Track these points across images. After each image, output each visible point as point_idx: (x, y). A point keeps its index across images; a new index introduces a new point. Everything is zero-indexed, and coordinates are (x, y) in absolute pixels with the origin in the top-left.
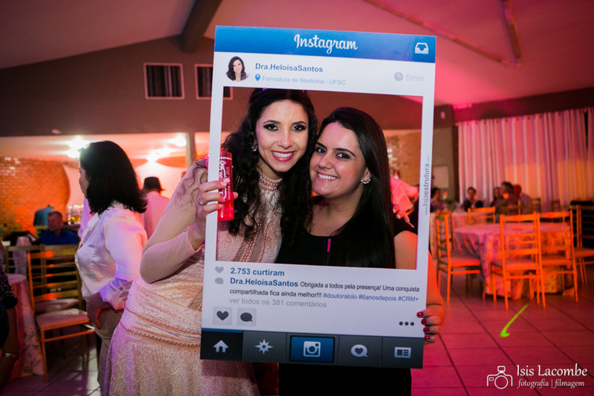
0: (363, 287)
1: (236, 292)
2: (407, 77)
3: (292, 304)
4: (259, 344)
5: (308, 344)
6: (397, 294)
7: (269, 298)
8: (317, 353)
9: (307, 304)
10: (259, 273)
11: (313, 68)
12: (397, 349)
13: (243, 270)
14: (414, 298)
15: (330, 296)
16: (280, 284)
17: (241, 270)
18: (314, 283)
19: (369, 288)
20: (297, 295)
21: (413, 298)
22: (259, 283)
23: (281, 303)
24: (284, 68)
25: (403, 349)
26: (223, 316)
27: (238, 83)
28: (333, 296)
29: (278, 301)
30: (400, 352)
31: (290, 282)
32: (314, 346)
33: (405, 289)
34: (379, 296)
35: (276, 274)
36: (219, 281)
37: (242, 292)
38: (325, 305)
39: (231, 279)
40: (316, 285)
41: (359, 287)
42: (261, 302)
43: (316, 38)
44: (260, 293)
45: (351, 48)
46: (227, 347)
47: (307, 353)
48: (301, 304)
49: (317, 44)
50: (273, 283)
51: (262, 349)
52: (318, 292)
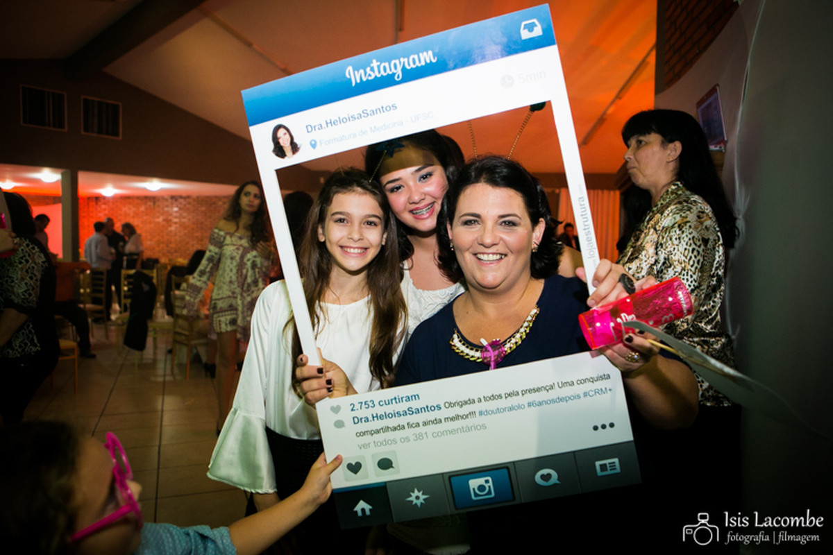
0: (530, 391)
1: (364, 433)
2: (519, 78)
3: (440, 434)
4: (411, 496)
5: (474, 483)
6: (579, 389)
7: (408, 432)
8: (489, 493)
9: (459, 431)
10: (387, 403)
11: (382, 108)
12: (598, 464)
13: (365, 404)
14: (606, 389)
15: (487, 413)
16: (418, 411)
17: (363, 404)
18: (462, 400)
19: (538, 390)
20: (443, 421)
21: (604, 389)
22: (390, 416)
23: (425, 436)
24: (345, 120)
25: (607, 462)
26: (355, 468)
27: (291, 160)
28: (493, 412)
29: (420, 435)
30: (603, 467)
31: (430, 406)
32: (484, 483)
33: (589, 381)
34: (555, 397)
35: (408, 399)
36: (339, 424)
37: (372, 433)
38: (484, 427)
39: (354, 418)
40: (466, 403)
41: (524, 392)
42: (399, 442)
43: (375, 64)
44: (395, 429)
46: (371, 507)
47: (476, 495)
48: (452, 432)
49: (379, 72)
50: (408, 412)
51: (415, 501)
52: (471, 411)
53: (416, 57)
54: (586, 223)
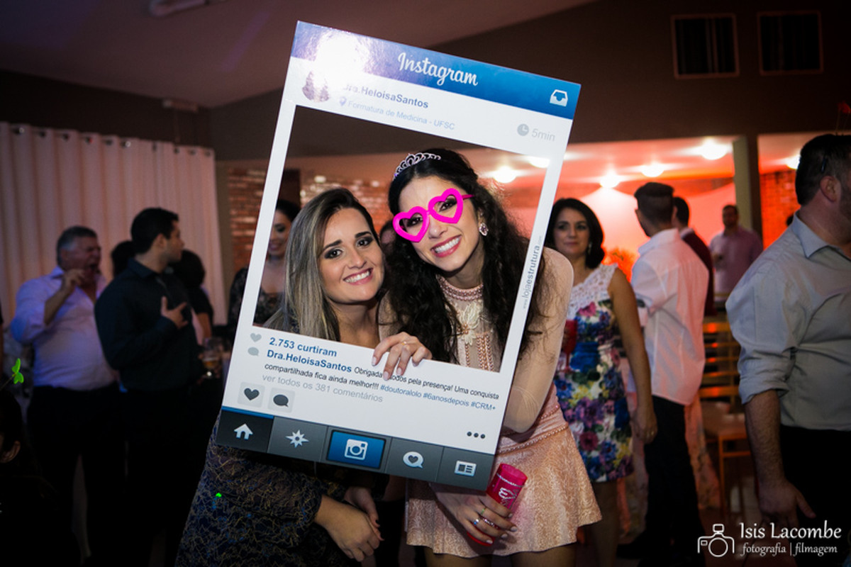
0: (431, 384)
1: (273, 368)
2: (534, 132)
3: (340, 392)
4: (292, 435)
5: (351, 443)
6: (470, 398)
7: (314, 381)
8: (361, 455)
9: (358, 395)
10: (306, 349)
11: (416, 101)
12: (459, 463)
13: (285, 343)
14: (491, 406)
15: (388, 389)
16: (330, 366)
17: (283, 343)
18: (372, 371)
19: (437, 386)
20: (348, 382)
21: (489, 406)
22: (304, 361)
23: (327, 389)
24: (379, 95)
25: (466, 464)
26: (251, 394)
27: (316, 104)
28: (393, 390)
29: (323, 386)
30: (462, 468)
31: (342, 365)
32: (360, 446)
33: (481, 395)
34: (448, 397)
35: (326, 352)
36: (254, 351)
37: (280, 369)
38: (380, 399)
39: (269, 351)
40: (374, 374)
41: (426, 384)
42: (302, 385)
43: (426, 62)
44: (303, 373)
45: (470, 82)
46: (251, 433)
47: (349, 453)
48: (352, 394)
49: (427, 70)
50: (321, 363)
51: (294, 441)
52: (375, 382)
53: (462, 73)
54: (532, 268)
